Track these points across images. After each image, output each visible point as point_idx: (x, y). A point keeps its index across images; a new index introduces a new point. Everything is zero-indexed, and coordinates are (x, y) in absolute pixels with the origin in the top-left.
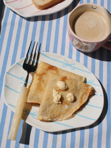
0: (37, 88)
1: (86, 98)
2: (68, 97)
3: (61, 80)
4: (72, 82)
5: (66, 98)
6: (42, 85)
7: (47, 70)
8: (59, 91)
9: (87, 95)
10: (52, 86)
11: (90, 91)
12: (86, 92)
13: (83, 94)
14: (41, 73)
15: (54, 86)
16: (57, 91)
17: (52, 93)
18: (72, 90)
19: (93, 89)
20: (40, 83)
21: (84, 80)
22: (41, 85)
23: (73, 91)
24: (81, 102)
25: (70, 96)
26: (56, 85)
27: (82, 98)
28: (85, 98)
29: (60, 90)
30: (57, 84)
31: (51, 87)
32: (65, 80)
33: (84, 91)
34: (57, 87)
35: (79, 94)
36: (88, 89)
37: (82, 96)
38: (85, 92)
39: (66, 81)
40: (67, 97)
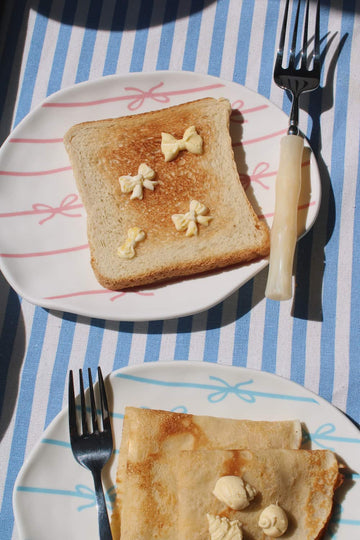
0: (147, 522)
1: (327, 504)
2: (266, 526)
3: (224, 472)
4: (265, 468)
5: (261, 529)
6: (161, 501)
7: (161, 439)
8: (227, 514)
9: (325, 493)
10: (201, 505)
11: (332, 477)
12: (321, 482)
13: (312, 493)
14: (145, 456)
15: (207, 503)
16: (221, 517)
17: (208, 531)
18: (273, 496)
19: (342, 466)
20: (150, 498)
21: (299, 436)
22: (156, 504)
23: (278, 497)
24: (312, 524)
25: (273, 522)
26: (213, 495)
27: (311, 507)
28: (321, 506)
29: (230, 509)
30: (214, 492)
31: (197, 509)
32: (238, 470)
33: (313, 480)
34: (219, 502)
35: (297, 497)
36: (325, 473)
37: (310, 501)
38: (316, 485)
39: (244, 469)
40: (260, 525)
